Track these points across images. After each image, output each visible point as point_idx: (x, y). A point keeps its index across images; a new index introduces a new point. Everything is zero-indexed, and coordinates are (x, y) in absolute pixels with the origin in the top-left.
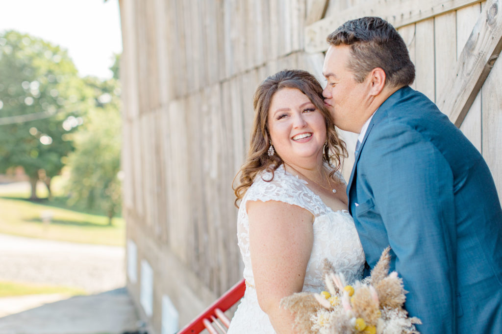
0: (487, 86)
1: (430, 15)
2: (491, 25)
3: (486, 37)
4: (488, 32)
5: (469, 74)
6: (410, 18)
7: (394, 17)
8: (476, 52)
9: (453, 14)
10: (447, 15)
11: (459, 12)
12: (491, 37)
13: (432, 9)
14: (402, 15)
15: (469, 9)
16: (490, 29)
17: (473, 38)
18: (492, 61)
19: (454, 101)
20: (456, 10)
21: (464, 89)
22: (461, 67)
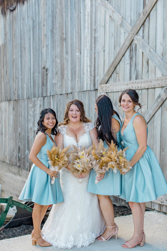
0: (163, 105)
1: (147, 88)
2: (165, 92)
3: (164, 95)
4: (164, 94)
5: (159, 103)
6: (141, 88)
7: (135, 87)
8: (161, 98)
9: (154, 89)
10: (152, 89)
11: (156, 89)
12: (165, 95)
13: (148, 87)
14: (138, 87)
15: (159, 88)
16: (165, 93)
17: (160, 95)
18: (165, 100)
19: (154, 108)
20: (155, 88)
21: (157, 106)
22: (157, 101)
